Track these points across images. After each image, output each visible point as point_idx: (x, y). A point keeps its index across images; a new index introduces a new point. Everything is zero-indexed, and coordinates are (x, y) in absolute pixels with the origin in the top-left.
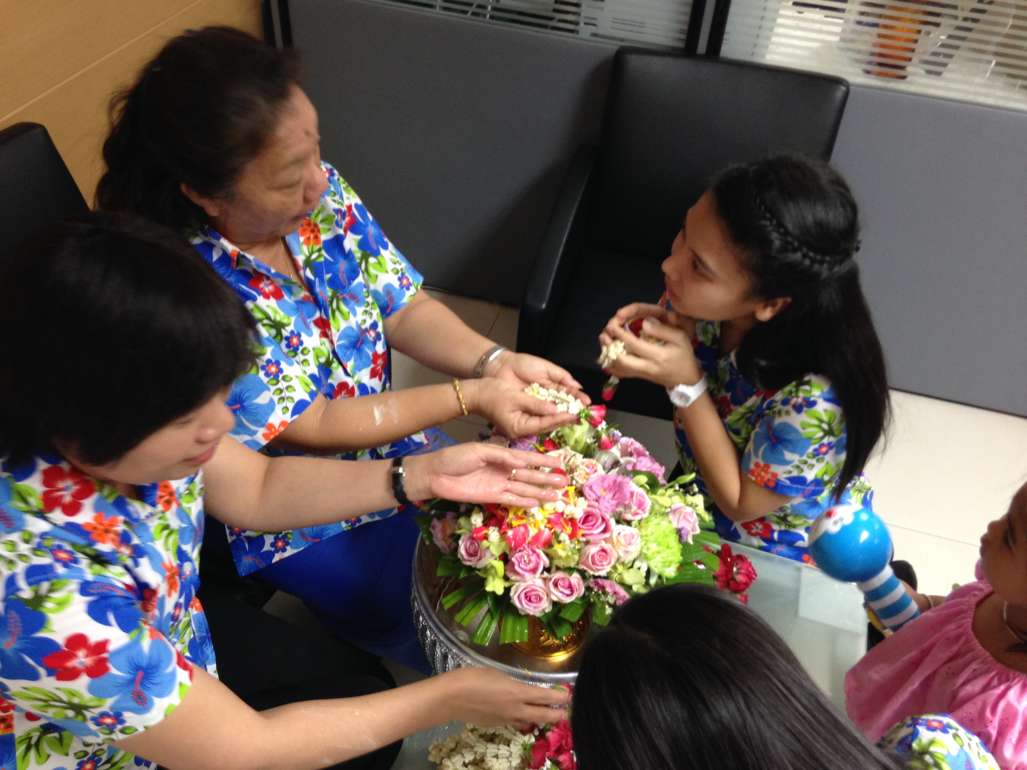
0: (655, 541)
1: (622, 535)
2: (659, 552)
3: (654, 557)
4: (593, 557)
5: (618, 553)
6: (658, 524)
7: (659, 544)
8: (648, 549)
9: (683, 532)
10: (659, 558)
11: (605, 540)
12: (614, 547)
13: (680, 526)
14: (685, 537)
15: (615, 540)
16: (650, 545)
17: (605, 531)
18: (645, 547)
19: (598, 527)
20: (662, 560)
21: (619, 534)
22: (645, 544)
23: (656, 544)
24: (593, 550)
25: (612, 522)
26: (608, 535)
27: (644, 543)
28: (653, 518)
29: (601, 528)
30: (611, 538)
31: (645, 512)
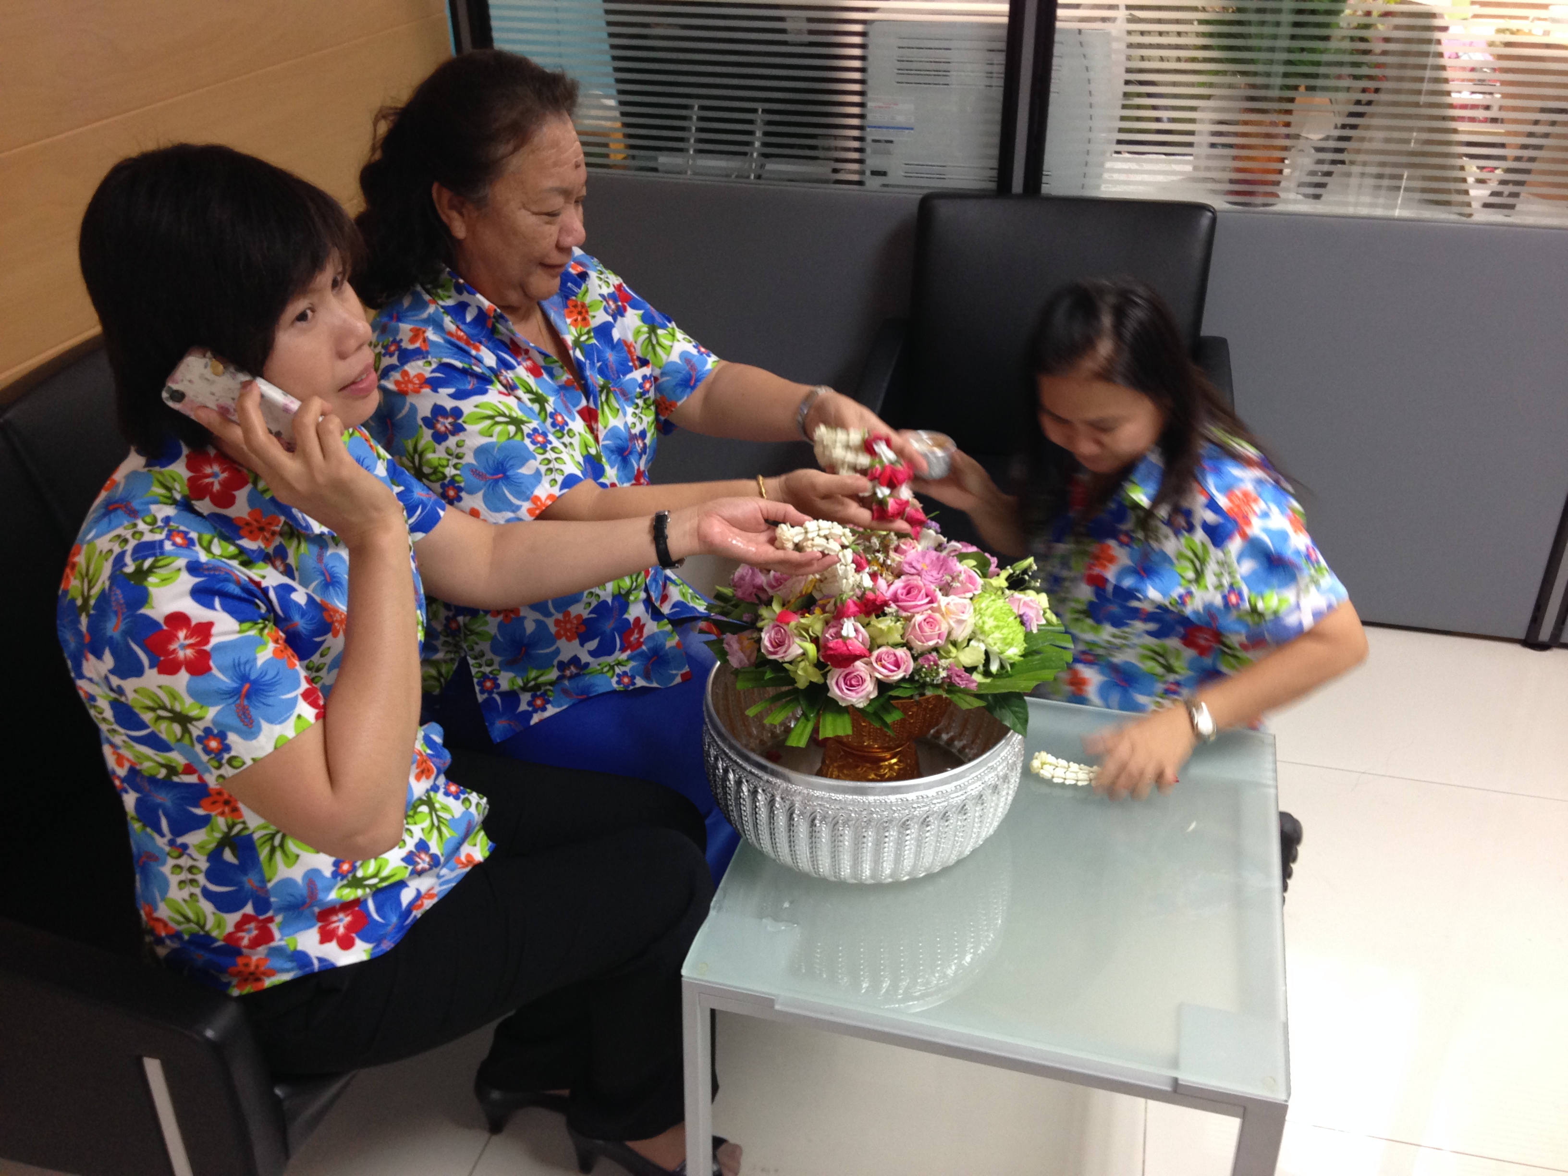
0: (992, 615)
1: (952, 604)
2: (997, 627)
3: (993, 633)
4: (920, 625)
5: (949, 623)
6: (993, 600)
7: (996, 619)
8: (983, 623)
9: (1025, 618)
10: (997, 635)
11: (932, 609)
12: (942, 615)
13: (1021, 613)
14: (1028, 624)
15: (943, 609)
16: (985, 619)
17: (931, 602)
18: (980, 622)
19: (922, 599)
20: (1001, 636)
21: (948, 604)
22: (981, 618)
23: (992, 619)
24: (919, 618)
25: (939, 594)
26: (935, 605)
27: (977, 618)
28: (987, 595)
29: (927, 600)
30: (939, 606)
31: (976, 589)
